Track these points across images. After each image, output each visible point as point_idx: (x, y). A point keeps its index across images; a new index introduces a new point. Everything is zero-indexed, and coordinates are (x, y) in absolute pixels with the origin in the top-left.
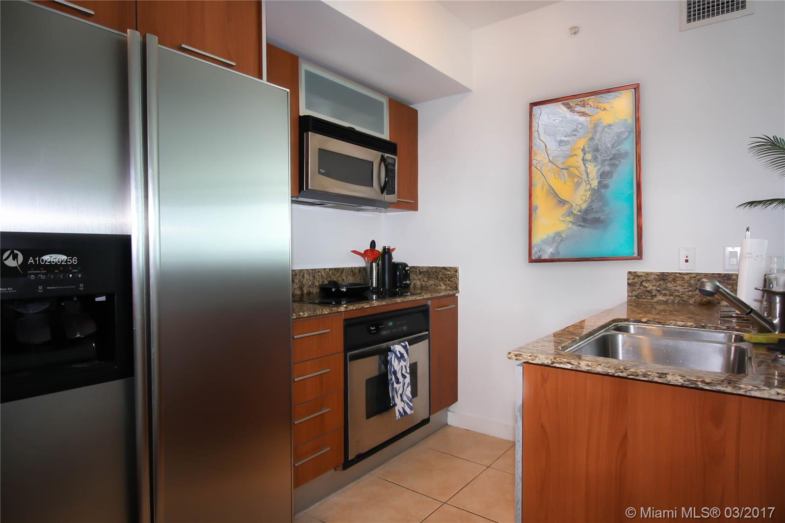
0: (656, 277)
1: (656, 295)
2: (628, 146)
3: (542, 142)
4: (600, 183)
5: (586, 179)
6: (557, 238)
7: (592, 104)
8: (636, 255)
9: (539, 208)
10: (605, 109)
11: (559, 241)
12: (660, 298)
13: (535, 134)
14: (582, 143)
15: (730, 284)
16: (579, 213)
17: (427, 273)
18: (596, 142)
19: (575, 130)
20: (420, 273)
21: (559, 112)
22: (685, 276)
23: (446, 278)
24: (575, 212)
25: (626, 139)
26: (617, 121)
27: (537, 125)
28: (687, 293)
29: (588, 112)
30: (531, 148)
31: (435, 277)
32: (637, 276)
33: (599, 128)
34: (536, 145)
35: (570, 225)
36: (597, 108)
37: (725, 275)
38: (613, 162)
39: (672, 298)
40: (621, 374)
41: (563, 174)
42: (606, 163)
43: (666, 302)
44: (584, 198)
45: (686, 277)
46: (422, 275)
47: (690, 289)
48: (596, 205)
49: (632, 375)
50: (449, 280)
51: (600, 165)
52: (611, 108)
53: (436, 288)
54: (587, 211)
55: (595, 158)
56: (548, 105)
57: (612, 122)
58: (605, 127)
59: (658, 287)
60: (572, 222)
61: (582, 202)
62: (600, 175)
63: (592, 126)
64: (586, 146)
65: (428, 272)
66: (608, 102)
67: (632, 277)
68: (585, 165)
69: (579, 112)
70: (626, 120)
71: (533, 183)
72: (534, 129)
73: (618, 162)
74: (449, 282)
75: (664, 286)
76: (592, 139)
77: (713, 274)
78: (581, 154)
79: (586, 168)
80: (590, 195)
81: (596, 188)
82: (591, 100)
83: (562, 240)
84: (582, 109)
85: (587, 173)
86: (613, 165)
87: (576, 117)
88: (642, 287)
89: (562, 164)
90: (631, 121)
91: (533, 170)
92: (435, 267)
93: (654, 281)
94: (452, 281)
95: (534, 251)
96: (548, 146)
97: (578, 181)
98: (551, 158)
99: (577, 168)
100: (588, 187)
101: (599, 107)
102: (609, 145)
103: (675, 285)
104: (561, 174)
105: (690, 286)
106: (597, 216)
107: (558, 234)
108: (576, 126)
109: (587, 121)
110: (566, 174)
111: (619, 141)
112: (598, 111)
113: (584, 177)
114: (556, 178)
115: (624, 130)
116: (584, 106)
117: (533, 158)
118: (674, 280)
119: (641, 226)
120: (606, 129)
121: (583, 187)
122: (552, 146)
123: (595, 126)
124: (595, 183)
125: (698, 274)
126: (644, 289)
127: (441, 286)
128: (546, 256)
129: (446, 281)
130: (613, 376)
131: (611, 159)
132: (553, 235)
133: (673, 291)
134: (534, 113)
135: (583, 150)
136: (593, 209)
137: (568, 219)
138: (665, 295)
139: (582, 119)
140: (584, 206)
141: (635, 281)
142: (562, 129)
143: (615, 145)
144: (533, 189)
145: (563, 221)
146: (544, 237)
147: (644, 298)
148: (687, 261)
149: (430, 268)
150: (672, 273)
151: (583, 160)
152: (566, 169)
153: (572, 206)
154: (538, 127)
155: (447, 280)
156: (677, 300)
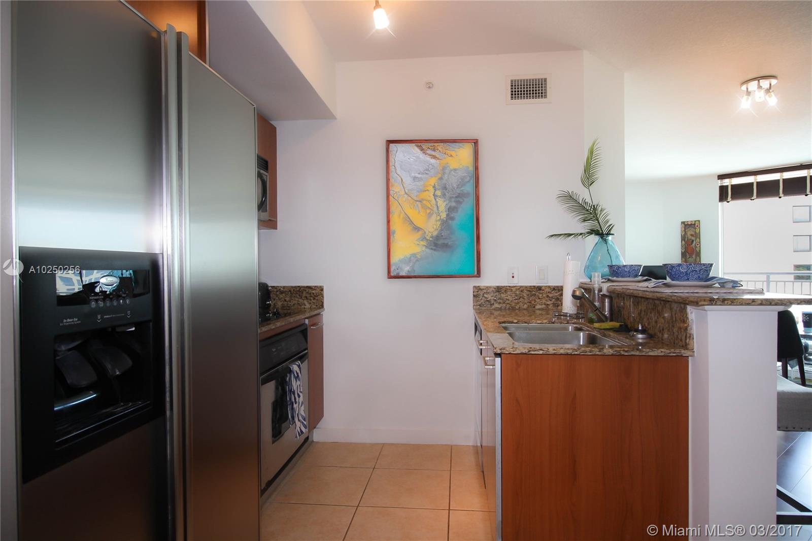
0: (493, 289)
1: (493, 304)
2: (469, 188)
3: (398, 176)
4: (447, 215)
5: (437, 211)
6: (412, 258)
7: (441, 150)
8: (476, 273)
9: (396, 233)
10: (451, 156)
11: (414, 261)
12: (497, 305)
13: (392, 168)
14: (433, 181)
15: (541, 294)
16: (431, 239)
17: (290, 293)
18: (444, 181)
19: (427, 170)
20: (282, 293)
21: (413, 152)
22: (512, 288)
23: (311, 296)
24: (428, 238)
25: (468, 182)
26: (461, 167)
27: (393, 160)
28: (515, 301)
29: (437, 156)
30: (388, 180)
31: (298, 297)
32: (480, 289)
33: (447, 170)
34: (393, 178)
35: (424, 248)
36: (445, 153)
37: (538, 287)
38: (458, 199)
39: (504, 305)
40: (576, 353)
41: (417, 205)
42: (453, 200)
43: (500, 309)
44: (435, 227)
45: (514, 289)
46: (284, 295)
47: (516, 298)
48: (445, 233)
49: (583, 352)
50: (314, 299)
51: (448, 201)
52: (457, 155)
53: (299, 307)
54: (438, 237)
55: (444, 195)
56: (404, 145)
57: (457, 168)
58: (452, 170)
59: (495, 297)
60: (424, 245)
61: (433, 230)
62: (448, 209)
63: (441, 168)
64: (436, 184)
65: (290, 291)
66: (453, 150)
67: (477, 290)
68: (435, 200)
69: (430, 155)
70: (468, 167)
71: (391, 210)
72: (391, 164)
73: (462, 200)
74: (314, 301)
75: (499, 297)
76: (441, 179)
77: (530, 286)
78: (432, 190)
79: (437, 202)
80: (440, 225)
81: (445, 219)
82: (440, 146)
83: (417, 260)
84: (433, 153)
85: (438, 207)
86: (459, 202)
87: (428, 158)
88: (484, 298)
89: (416, 196)
90: (471, 168)
91: (390, 199)
92: (299, 286)
93: (492, 293)
94: (317, 300)
95: (392, 268)
96: (404, 181)
97: (430, 213)
98: (407, 191)
99: (429, 201)
100: (439, 218)
101: (447, 153)
102: (455, 186)
103: (506, 295)
104: (416, 205)
105: (516, 296)
106: (446, 242)
107: (414, 255)
108: (428, 166)
109: (437, 163)
110: (420, 205)
111: (462, 184)
112: (446, 156)
113: (435, 209)
114: (411, 208)
115: (466, 175)
116: (434, 150)
117: (391, 189)
118: (506, 291)
119: (480, 252)
120: (452, 172)
121: (434, 217)
122: (408, 181)
123: (444, 168)
124: (444, 215)
125: (521, 287)
126: (485, 299)
127: (305, 305)
128: (403, 274)
129: (311, 300)
130: (571, 355)
131: (456, 197)
132: (409, 256)
133: (505, 300)
134: (390, 149)
135: (434, 187)
136: (442, 236)
137: (422, 243)
138: (500, 303)
139: (433, 161)
140: (435, 234)
141: (478, 293)
142: (416, 167)
143: (460, 186)
144: (391, 216)
145: (418, 244)
146: (402, 257)
147: (485, 307)
148: (513, 277)
149: (292, 287)
150: (504, 286)
151: (434, 195)
152: (420, 201)
153: (425, 232)
154: (395, 162)
155: (312, 298)
156: (508, 306)
